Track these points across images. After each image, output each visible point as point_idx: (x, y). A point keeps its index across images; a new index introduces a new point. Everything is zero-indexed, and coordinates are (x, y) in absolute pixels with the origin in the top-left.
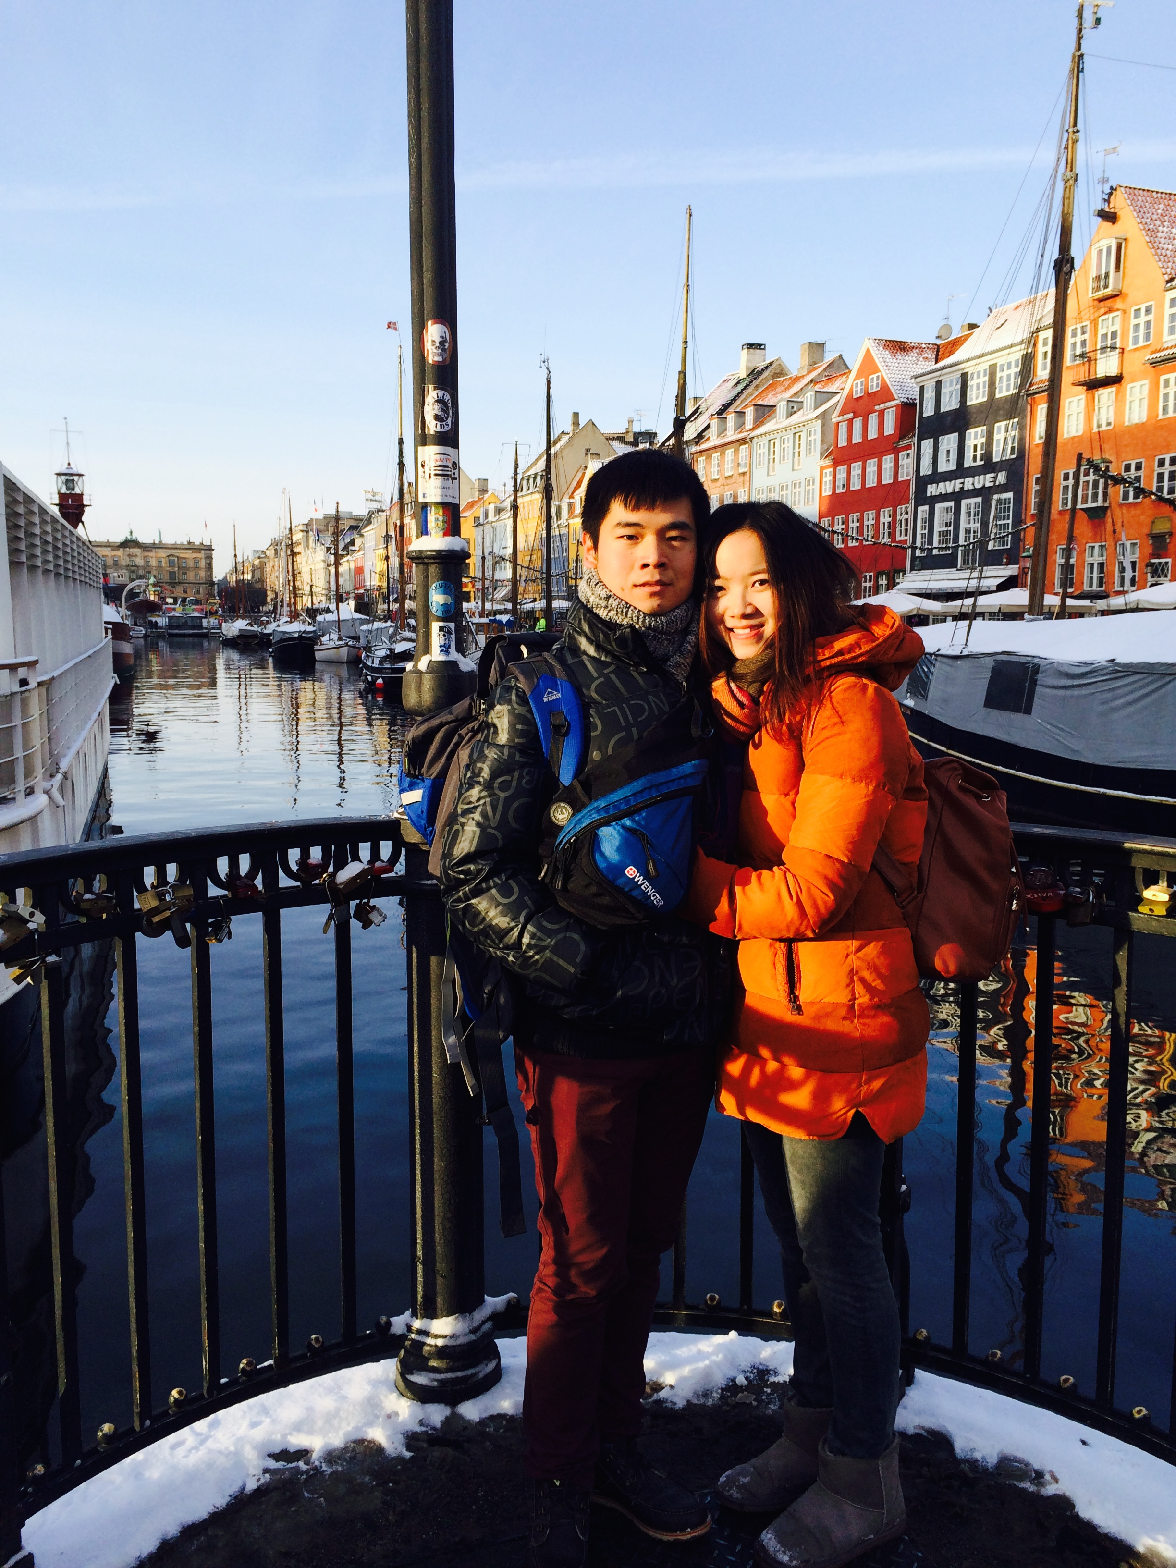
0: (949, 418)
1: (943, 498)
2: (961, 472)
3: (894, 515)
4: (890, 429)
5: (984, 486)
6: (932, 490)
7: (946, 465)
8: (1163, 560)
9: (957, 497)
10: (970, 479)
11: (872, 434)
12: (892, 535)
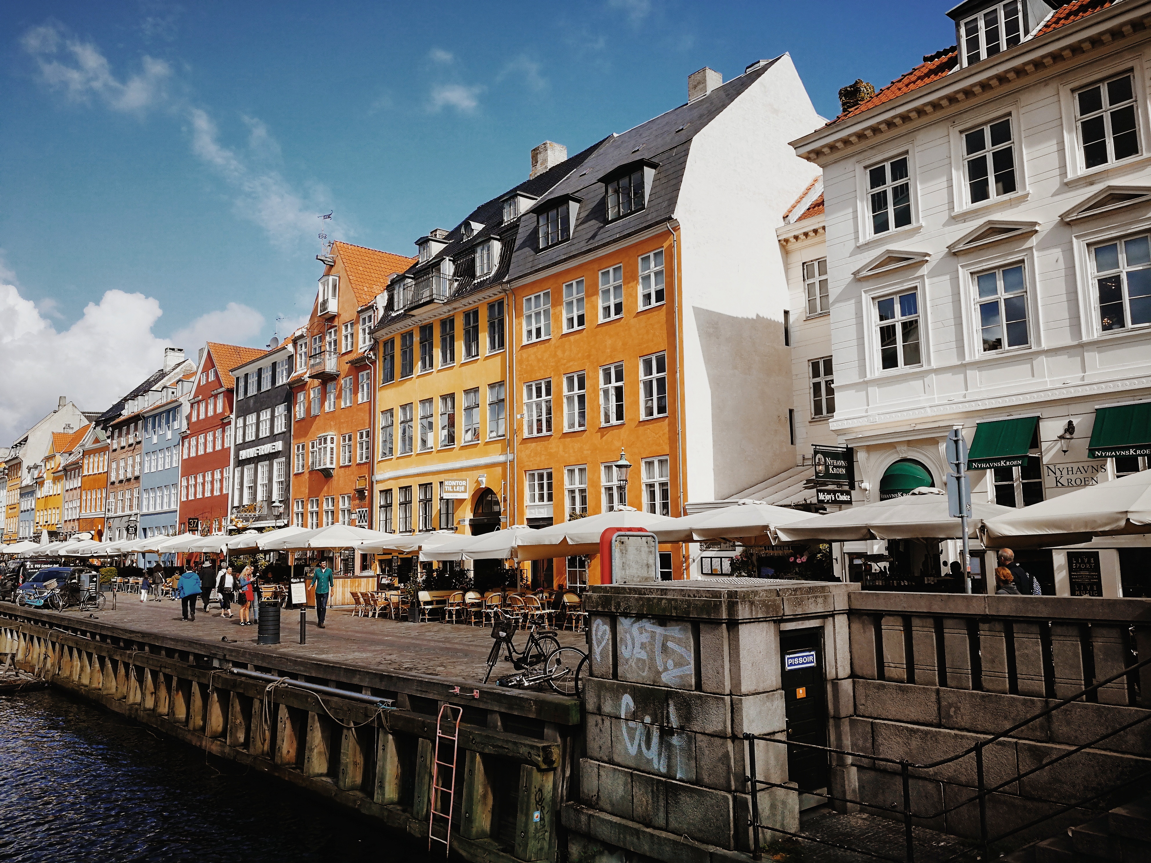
0: (252, 401)
1: (248, 461)
2: (258, 442)
3: (222, 473)
4: (219, 410)
5: (270, 453)
6: (244, 454)
7: (251, 436)
8: (364, 509)
9: (257, 460)
10: (263, 447)
11: (211, 413)
12: (221, 489)
